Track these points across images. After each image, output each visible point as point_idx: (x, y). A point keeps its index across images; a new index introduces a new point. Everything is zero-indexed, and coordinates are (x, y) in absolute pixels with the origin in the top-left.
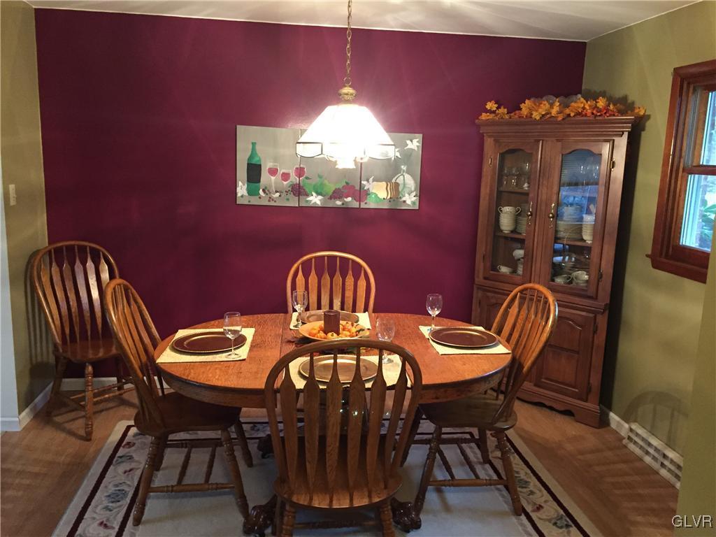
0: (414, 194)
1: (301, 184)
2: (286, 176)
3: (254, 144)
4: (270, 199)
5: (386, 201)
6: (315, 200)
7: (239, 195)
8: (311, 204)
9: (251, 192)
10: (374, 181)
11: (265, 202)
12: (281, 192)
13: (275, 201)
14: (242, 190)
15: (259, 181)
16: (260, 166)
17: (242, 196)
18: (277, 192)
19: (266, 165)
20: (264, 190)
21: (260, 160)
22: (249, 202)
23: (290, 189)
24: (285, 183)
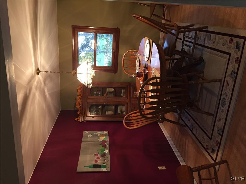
0: (103, 132)
1: (101, 154)
2: (98, 158)
3: (85, 167)
4: (107, 162)
5: (106, 137)
6: (107, 151)
7: (106, 170)
8: (109, 152)
9: (105, 167)
10: (99, 139)
11: (109, 163)
12: (104, 159)
13: (108, 161)
14: (104, 170)
15: (100, 165)
16: (94, 165)
17: (107, 170)
18: (104, 160)
19: (94, 163)
20: (104, 164)
21: (92, 165)
22: (109, 167)
23: (103, 157)
24: (101, 158)
